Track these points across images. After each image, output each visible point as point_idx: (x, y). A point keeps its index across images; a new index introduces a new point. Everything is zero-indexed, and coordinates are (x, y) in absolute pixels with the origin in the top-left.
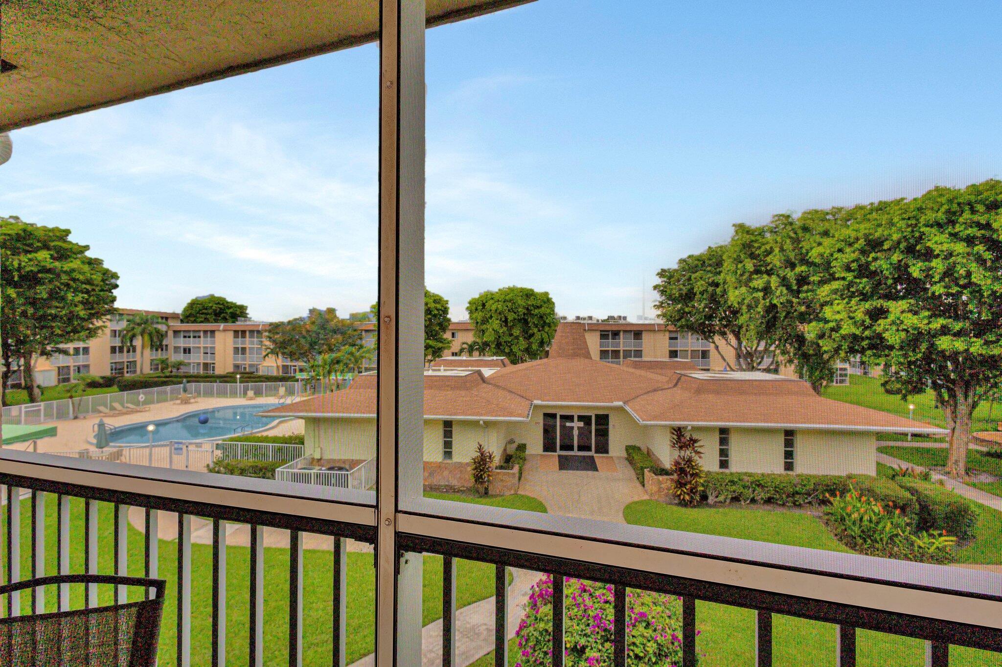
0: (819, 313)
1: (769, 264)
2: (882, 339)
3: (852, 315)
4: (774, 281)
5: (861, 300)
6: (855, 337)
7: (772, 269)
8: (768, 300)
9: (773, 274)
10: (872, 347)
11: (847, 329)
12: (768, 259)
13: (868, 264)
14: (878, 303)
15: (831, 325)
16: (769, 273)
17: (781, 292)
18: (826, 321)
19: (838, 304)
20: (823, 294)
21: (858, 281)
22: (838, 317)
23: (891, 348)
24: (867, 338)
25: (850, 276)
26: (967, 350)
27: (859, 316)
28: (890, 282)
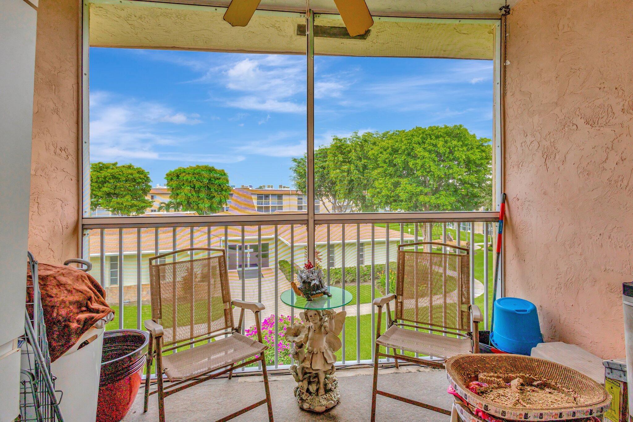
0: (372, 184)
1: (350, 158)
2: (399, 197)
3: (386, 185)
4: (352, 167)
5: (389, 178)
6: (388, 196)
7: (351, 161)
8: (349, 177)
9: (352, 163)
10: (395, 201)
11: (385, 192)
12: (349, 155)
13: (393, 160)
14: (396, 179)
15: (378, 190)
16: (350, 162)
17: (356, 173)
18: (376, 188)
19: (381, 180)
20: (374, 174)
21: (389, 168)
22: (381, 186)
23: (402, 201)
24: (393, 197)
25: (385, 166)
26: (429, 201)
27: (389, 185)
28: (401, 169)
